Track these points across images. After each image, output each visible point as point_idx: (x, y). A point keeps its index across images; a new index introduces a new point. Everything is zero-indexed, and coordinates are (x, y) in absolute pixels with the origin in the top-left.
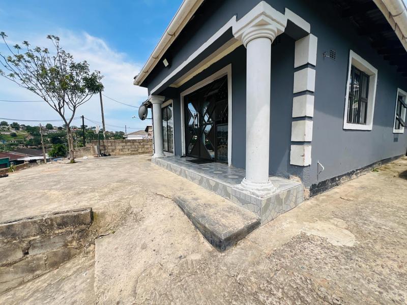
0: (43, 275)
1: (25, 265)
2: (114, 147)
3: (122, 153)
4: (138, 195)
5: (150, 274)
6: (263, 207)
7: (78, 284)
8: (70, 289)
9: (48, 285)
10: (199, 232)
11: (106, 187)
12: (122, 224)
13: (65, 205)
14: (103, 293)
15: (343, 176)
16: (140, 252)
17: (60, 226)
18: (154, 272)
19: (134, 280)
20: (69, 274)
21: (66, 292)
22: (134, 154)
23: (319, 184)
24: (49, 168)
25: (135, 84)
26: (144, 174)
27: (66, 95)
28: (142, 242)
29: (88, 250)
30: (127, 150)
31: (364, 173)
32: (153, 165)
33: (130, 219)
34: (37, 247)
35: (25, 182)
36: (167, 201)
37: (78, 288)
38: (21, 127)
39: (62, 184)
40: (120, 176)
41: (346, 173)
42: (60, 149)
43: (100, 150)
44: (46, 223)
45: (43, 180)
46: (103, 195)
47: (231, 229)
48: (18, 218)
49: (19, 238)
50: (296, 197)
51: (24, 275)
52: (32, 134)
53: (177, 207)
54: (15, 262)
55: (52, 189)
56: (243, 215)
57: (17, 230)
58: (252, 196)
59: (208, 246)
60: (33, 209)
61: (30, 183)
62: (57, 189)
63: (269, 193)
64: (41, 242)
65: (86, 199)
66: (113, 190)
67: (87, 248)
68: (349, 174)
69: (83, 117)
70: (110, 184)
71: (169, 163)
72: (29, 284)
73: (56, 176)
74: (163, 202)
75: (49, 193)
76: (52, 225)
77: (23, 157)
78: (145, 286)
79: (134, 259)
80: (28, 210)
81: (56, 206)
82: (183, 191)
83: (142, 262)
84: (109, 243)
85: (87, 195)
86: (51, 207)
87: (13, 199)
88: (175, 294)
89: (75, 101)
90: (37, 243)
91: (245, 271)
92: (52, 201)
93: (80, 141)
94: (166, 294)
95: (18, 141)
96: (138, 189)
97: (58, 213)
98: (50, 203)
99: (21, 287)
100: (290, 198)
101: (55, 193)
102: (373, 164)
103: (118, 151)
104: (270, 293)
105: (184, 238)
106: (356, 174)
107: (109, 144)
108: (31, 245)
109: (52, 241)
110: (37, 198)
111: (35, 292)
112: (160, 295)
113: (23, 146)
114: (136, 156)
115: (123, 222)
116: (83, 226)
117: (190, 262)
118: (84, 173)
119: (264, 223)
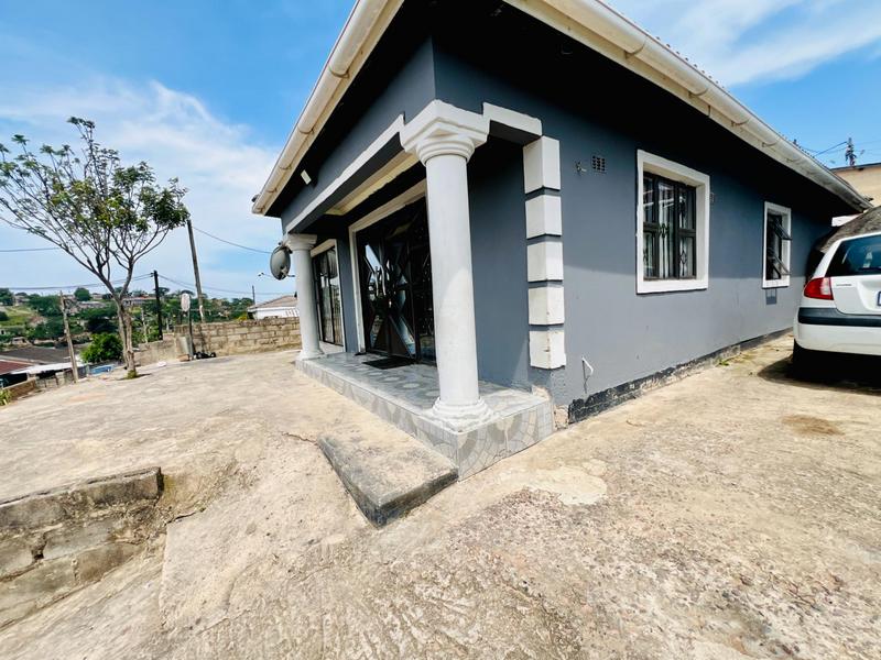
0: (70, 594)
1: (38, 578)
2: (222, 338)
3: (241, 349)
4: (252, 438)
5: (257, 572)
6: (460, 447)
7: (134, 601)
8: (120, 612)
9: (82, 609)
10: (351, 499)
11: (194, 425)
12: (219, 494)
13: (111, 465)
14: (174, 608)
15: (645, 379)
16: (242, 539)
17: (99, 503)
18: (263, 569)
19: (227, 583)
20: (119, 588)
21: (112, 617)
22: (266, 350)
23: (589, 399)
24: (81, 392)
25: (254, 212)
26: (274, 396)
27: (111, 238)
28: (250, 522)
29: (154, 544)
30: (251, 342)
31: (697, 371)
32: (298, 373)
33: (233, 484)
34: (58, 543)
35: (32, 425)
36: (306, 446)
37: (134, 609)
38: (17, 297)
39: (107, 425)
40: (227, 403)
41: (653, 372)
42: (107, 345)
43: (194, 347)
44: (74, 500)
45: (69, 419)
46: (185, 443)
47: (399, 489)
48: (20, 493)
49: (24, 529)
50: (536, 426)
51: (37, 595)
52: (43, 313)
53: (323, 456)
54: (19, 574)
55: (87, 436)
56: (429, 463)
57: (20, 514)
58: (446, 429)
59: (361, 520)
60: (49, 477)
61: (41, 428)
62: (94, 436)
63: (476, 423)
64: (65, 535)
65: (152, 452)
66: (207, 431)
67: (152, 541)
68: (661, 376)
69: (156, 274)
70: (204, 420)
71: (327, 369)
72: (46, 612)
73: (95, 408)
74: (297, 450)
75: (80, 445)
76: (85, 502)
77: (26, 366)
78: (244, 591)
79: (231, 552)
80: (39, 479)
81: (92, 469)
82: (341, 426)
83: (245, 555)
84: (192, 528)
85: (155, 444)
86: (84, 471)
87: (10, 459)
88: (291, 598)
89: (130, 249)
90: (58, 537)
91: (407, 554)
92: (86, 461)
93: (153, 324)
94: (278, 601)
95: (11, 331)
96: (253, 427)
97: (96, 481)
98: (83, 463)
99: (31, 618)
100: (522, 429)
101: (91, 444)
102: (720, 351)
103: (232, 345)
104: (434, 582)
105: (323, 510)
106: (677, 374)
107: (214, 332)
108: (47, 541)
109: (87, 531)
110: (57, 455)
111: (57, 623)
112: (268, 603)
113: (24, 341)
114: (270, 354)
115: (221, 489)
116: (144, 502)
117: (324, 549)
118: (153, 399)
119: (465, 475)
